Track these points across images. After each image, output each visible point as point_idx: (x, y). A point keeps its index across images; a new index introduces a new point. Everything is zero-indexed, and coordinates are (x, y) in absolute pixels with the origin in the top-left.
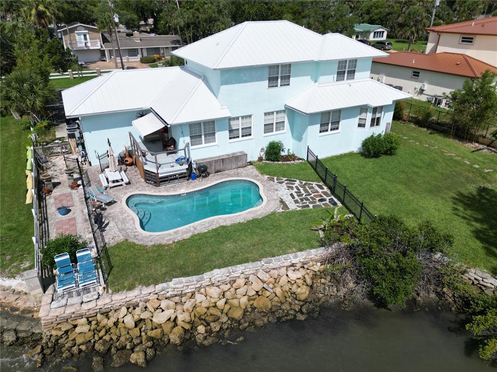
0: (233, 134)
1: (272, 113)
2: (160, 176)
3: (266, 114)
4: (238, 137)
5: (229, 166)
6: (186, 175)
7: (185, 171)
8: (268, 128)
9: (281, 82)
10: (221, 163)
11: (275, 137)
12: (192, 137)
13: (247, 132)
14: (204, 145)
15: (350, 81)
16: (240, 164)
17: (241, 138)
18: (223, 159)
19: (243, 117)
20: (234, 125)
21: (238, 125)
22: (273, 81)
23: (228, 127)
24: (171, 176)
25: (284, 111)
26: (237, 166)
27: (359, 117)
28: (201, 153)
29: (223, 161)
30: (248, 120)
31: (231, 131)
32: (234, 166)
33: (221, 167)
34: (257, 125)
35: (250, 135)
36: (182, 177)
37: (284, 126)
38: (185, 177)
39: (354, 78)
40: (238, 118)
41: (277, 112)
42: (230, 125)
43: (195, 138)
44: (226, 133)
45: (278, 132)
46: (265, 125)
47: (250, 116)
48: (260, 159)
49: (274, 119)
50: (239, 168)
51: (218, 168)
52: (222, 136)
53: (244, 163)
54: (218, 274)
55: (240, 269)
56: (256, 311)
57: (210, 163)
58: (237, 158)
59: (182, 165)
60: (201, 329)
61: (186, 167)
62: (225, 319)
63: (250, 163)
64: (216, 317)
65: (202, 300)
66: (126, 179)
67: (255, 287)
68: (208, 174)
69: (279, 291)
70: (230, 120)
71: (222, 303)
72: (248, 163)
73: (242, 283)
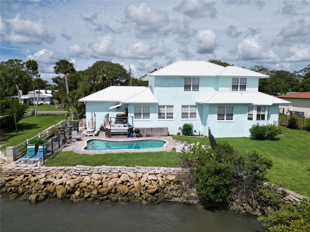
0: (161, 116)
1: (187, 106)
2: (112, 131)
3: (183, 106)
4: (165, 118)
5: (155, 134)
6: (127, 133)
7: (127, 131)
8: (184, 115)
9: (193, 88)
10: (151, 131)
11: (188, 121)
12: (135, 114)
13: (170, 116)
14: (142, 119)
15: (242, 92)
16: (163, 134)
17: (166, 119)
18: (152, 129)
19: (168, 106)
20: (163, 110)
21: (165, 111)
22: (187, 87)
23: (158, 111)
24: (118, 133)
25: (196, 106)
26: (161, 135)
27: (248, 113)
28: (138, 123)
29: (152, 130)
30: (171, 109)
31: (159, 114)
32: (159, 134)
33: (150, 133)
34: (177, 112)
35: (172, 118)
36: (124, 134)
37: (196, 116)
38: (127, 135)
39: (245, 91)
40: (164, 107)
41: (191, 106)
42: (159, 110)
43: (137, 115)
44: (157, 115)
45: (191, 119)
46: (182, 113)
47: (172, 106)
48: (179, 134)
49: (189, 111)
50: (162, 136)
51: (148, 134)
52: (154, 116)
53: (166, 134)
54: (104, 168)
55: (119, 168)
56: (116, 192)
57: (144, 129)
58: (161, 129)
59: (125, 126)
60: (77, 193)
61: (127, 128)
62: (95, 192)
63: (171, 135)
64: (90, 190)
65: (87, 179)
66: (96, 132)
67: (122, 178)
68: (142, 136)
69: (136, 184)
70: (159, 107)
71: (97, 183)
72: (169, 135)
73: (115, 175)
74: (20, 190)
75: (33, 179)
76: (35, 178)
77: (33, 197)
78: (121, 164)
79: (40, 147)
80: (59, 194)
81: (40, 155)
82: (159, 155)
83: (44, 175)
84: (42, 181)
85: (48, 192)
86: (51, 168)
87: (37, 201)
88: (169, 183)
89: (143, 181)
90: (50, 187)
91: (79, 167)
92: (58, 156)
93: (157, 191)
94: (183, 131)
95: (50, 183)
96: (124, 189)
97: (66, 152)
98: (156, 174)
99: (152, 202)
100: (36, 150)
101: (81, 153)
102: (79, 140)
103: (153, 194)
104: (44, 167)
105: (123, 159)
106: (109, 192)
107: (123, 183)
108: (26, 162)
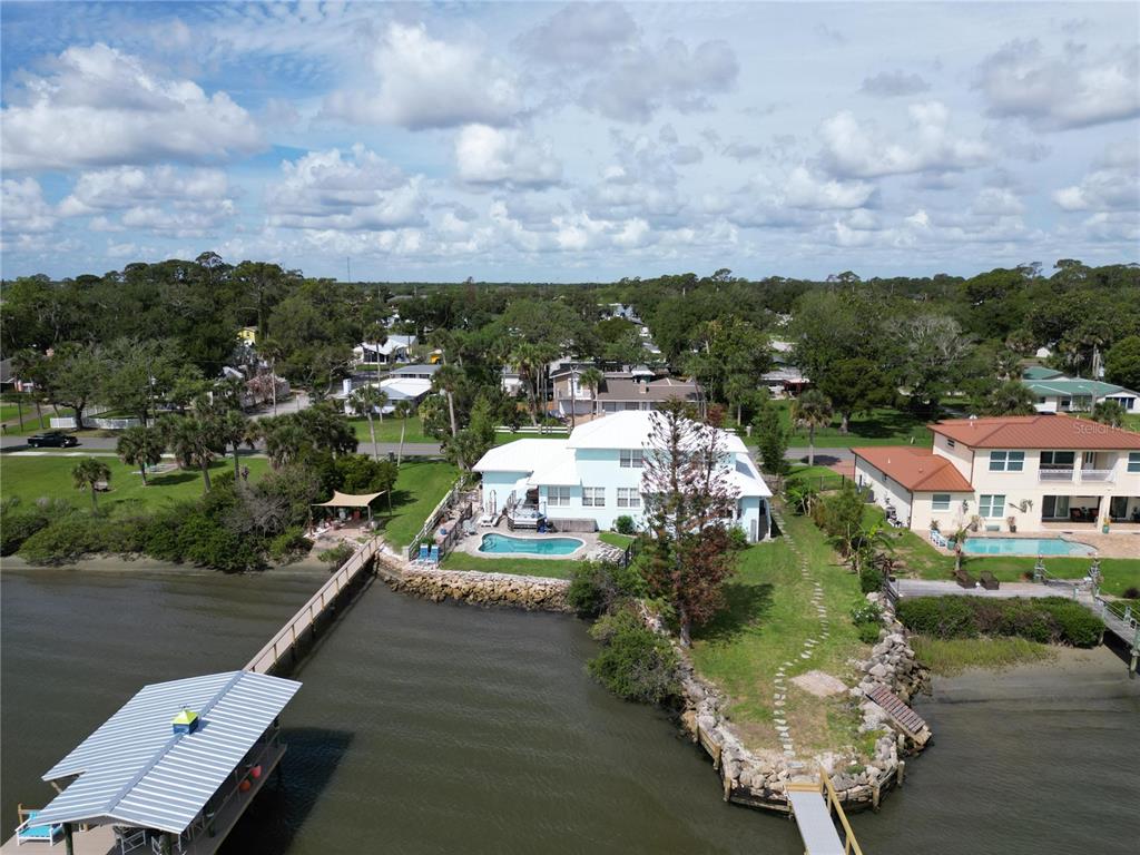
0: (586, 501)
1: (626, 489)
2: (516, 523)
3: (619, 489)
4: (592, 505)
5: (576, 528)
8: (621, 502)
9: (633, 463)
10: (571, 525)
11: (627, 511)
12: (549, 498)
13: (600, 502)
14: (558, 506)
16: (587, 529)
17: (594, 507)
18: (571, 521)
19: (596, 488)
20: (589, 494)
21: (591, 494)
22: (625, 462)
23: (581, 495)
24: (523, 525)
26: (584, 530)
28: (553, 512)
29: (572, 523)
30: (601, 492)
31: (584, 499)
32: (581, 529)
33: (569, 528)
34: (611, 497)
35: (603, 505)
36: (532, 528)
37: (639, 504)
40: (591, 489)
41: (631, 490)
42: (583, 493)
43: (552, 499)
44: (581, 499)
45: (631, 508)
46: (619, 499)
47: (604, 489)
48: (613, 530)
49: (627, 495)
50: (585, 532)
51: (566, 529)
52: (576, 501)
53: (592, 529)
54: (496, 575)
55: (511, 576)
56: (505, 599)
57: (559, 522)
58: (583, 523)
59: (533, 516)
60: (471, 597)
61: (536, 520)
62: (487, 597)
63: (601, 532)
64: (483, 595)
65: (480, 585)
66: (494, 522)
67: (512, 587)
68: (556, 531)
69: (524, 592)
70: (584, 489)
71: (489, 589)
72: (597, 530)
73: (507, 583)
74: (421, 590)
75: (431, 581)
76: (433, 581)
77: (434, 597)
78: (515, 572)
79: (433, 547)
80: (456, 596)
81: (435, 555)
82: (560, 563)
83: (440, 578)
84: (440, 583)
85: (447, 594)
86: (447, 572)
87: (438, 600)
88: (557, 594)
89: (531, 591)
90: (447, 590)
91: (473, 573)
92: (451, 558)
93: (543, 601)
94: (618, 525)
95: (446, 586)
96: (514, 596)
97: (459, 553)
98: (546, 585)
99: (535, 611)
100: (430, 550)
101: (475, 555)
102: (473, 534)
103: (538, 603)
104: (439, 570)
105: (517, 567)
106: (500, 598)
107: (512, 591)
108: (420, 563)
